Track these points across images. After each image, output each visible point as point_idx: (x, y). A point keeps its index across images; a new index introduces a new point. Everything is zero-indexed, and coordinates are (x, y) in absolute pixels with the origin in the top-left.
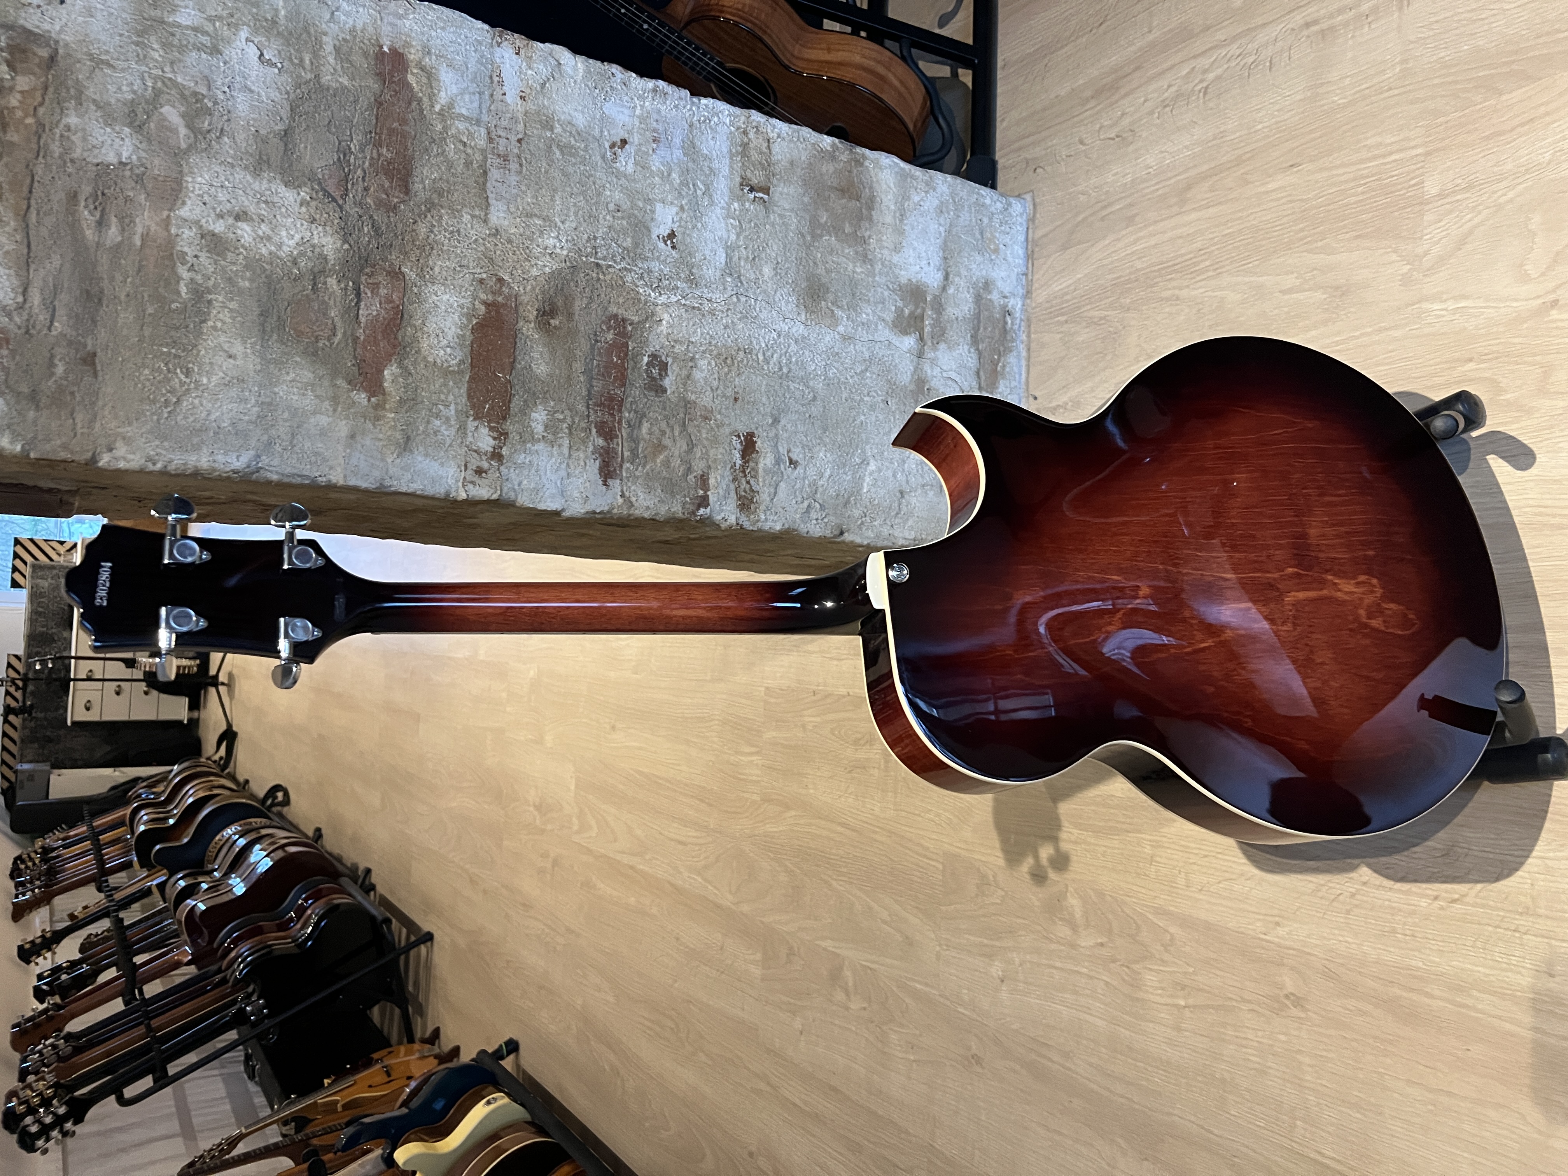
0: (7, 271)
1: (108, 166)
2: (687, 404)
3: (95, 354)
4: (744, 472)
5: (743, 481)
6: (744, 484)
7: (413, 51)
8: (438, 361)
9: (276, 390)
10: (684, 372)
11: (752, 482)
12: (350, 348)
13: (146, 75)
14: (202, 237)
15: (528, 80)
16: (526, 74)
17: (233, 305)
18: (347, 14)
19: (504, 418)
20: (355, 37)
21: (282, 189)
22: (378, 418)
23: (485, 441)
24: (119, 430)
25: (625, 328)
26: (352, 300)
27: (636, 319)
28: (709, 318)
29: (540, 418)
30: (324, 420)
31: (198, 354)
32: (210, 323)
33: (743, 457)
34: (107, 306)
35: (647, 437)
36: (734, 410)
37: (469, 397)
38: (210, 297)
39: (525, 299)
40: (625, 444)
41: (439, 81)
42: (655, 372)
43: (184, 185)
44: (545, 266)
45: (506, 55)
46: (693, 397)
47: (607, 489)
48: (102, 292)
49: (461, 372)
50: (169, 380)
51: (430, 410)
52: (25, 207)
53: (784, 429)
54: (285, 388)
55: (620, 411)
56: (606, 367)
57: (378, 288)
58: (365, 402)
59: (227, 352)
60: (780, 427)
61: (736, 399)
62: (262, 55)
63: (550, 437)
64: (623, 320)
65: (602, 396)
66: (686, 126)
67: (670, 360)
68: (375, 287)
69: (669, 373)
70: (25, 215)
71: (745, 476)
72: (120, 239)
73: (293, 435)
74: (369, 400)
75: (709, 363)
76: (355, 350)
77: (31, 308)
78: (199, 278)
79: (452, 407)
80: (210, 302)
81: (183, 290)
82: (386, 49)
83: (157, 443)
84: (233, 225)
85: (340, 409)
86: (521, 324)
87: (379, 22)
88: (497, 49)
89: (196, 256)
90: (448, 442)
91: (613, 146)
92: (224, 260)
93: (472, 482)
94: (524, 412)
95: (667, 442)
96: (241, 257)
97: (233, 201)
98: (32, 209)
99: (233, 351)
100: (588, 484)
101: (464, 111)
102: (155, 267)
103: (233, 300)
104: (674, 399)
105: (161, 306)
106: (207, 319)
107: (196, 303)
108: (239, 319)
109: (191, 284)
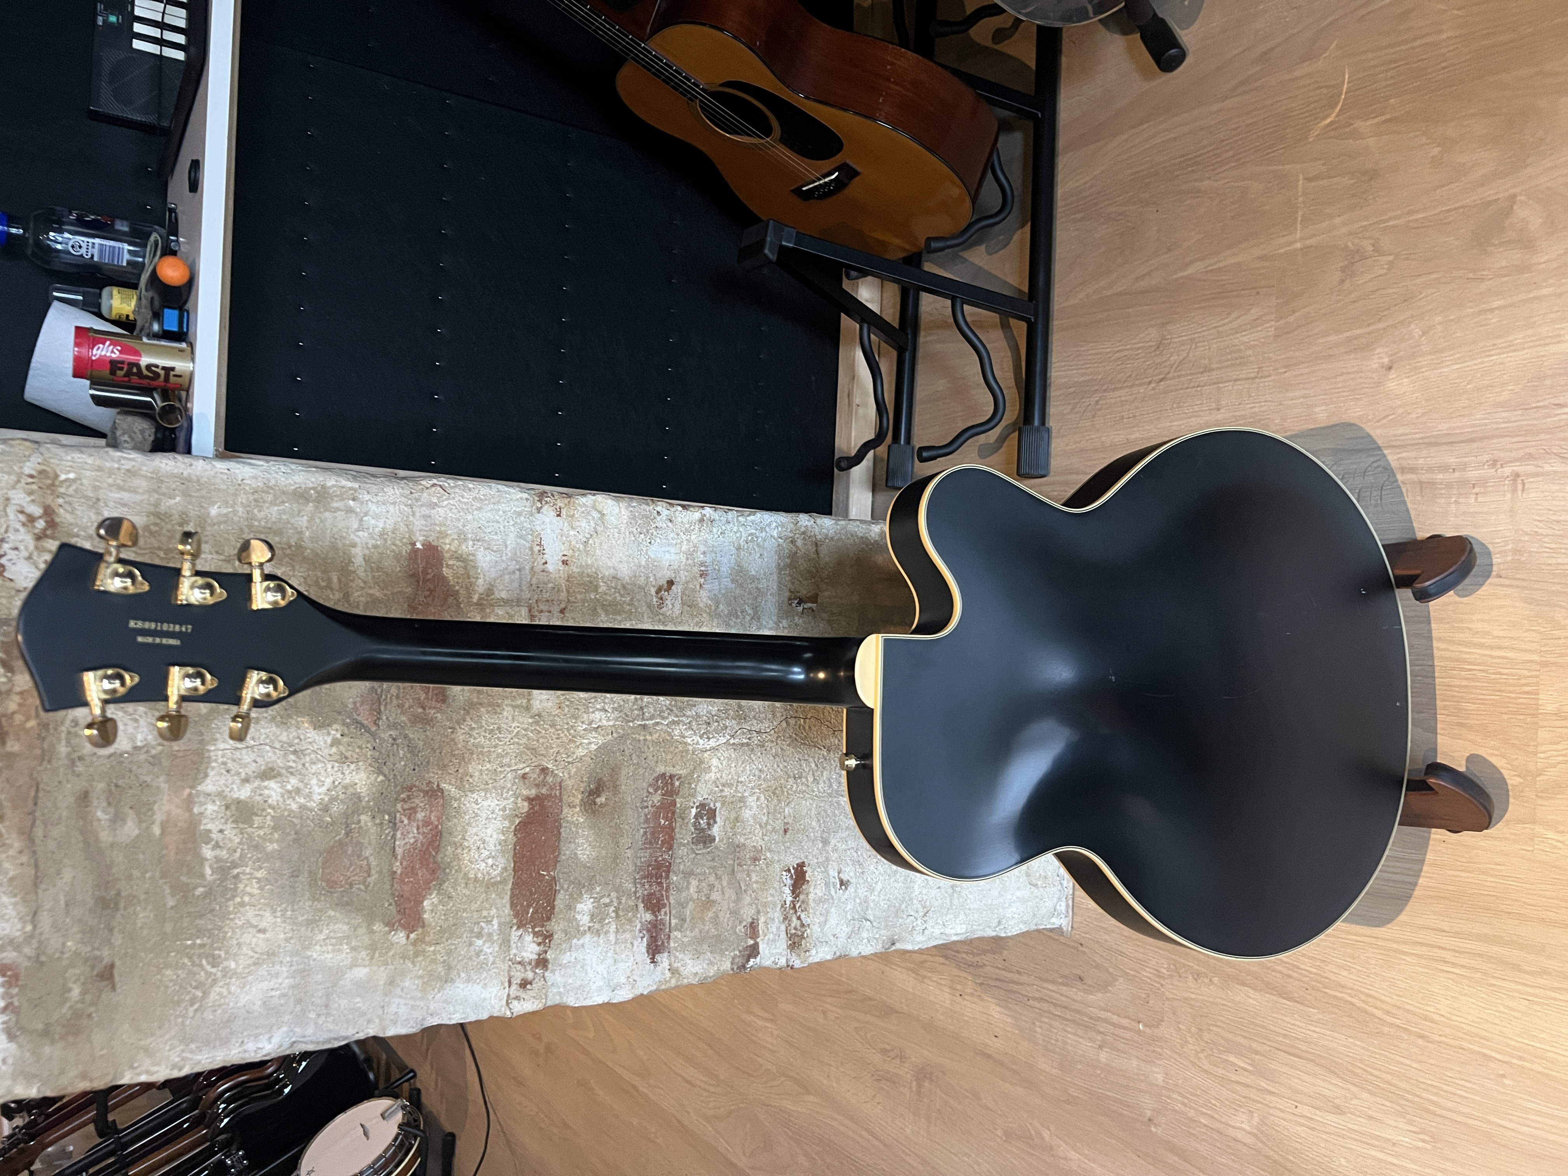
0: (13, 900)
1: (121, 755)
2: (736, 848)
3: (112, 966)
4: (794, 907)
5: (794, 919)
6: (795, 922)
7: (447, 541)
8: (480, 875)
9: (309, 953)
10: (733, 815)
11: (803, 916)
12: (387, 886)
14: (227, 807)
15: (570, 542)
16: (568, 536)
17: (260, 874)
18: (377, 517)
19: (549, 919)
20: (385, 540)
21: (312, 734)
22: (416, 955)
23: (529, 948)
24: (142, 1043)
25: (672, 784)
26: (387, 835)
27: (683, 772)
28: (758, 751)
29: (585, 908)
30: (361, 972)
31: (225, 937)
32: (238, 900)
33: (793, 892)
34: (125, 908)
35: (695, 896)
36: (784, 843)
37: (513, 905)
38: (236, 871)
39: (569, 783)
40: (673, 912)
41: (475, 567)
42: (703, 822)
43: (207, 755)
44: (590, 743)
45: (548, 520)
46: (742, 840)
47: (655, 966)
48: (118, 894)
49: (504, 881)
50: (195, 974)
51: (472, 931)
52: (30, 823)
53: (835, 850)
54: (318, 947)
55: (667, 877)
56: (653, 833)
57: (416, 813)
58: (403, 941)
59: (256, 927)
60: (829, 848)
61: (785, 831)
63: (597, 926)
64: (672, 777)
65: (649, 866)
66: (734, 551)
67: (718, 805)
68: (411, 813)
69: (718, 819)
70: (31, 831)
71: (796, 912)
72: (137, 832)
73: (328, 996)
74: (408, 937)
75: (758, 799)
76: (392, 886)
77: (41, 934)
78: (224, 854)
79: (495, 922)
80: (236, 877)
81: (208, 871)
82: (419, 546)
83: (182, 1047)
84: (259, 788)
85: (377, 955)
86: (565, 810)
87: (411, 518)
88: (537, 515)
89: (221, 831)
90: (491, 959)
91: (658, 592)
92: (251, 826)
93: (517, 998)
94: (570, 907)
95: (715, 896)
96: (269, 818)
97: (258, 759)
98: (38, 822)
99: (263, 925)
100: (635, 967)
101: (504, 595)
102: (177, 854)
103: (261, 868)
104: (722, 847)
105: (183, 896)
106: (233, 897)
107: (222, 882)
108: (268, 887)
109: (216, 862)
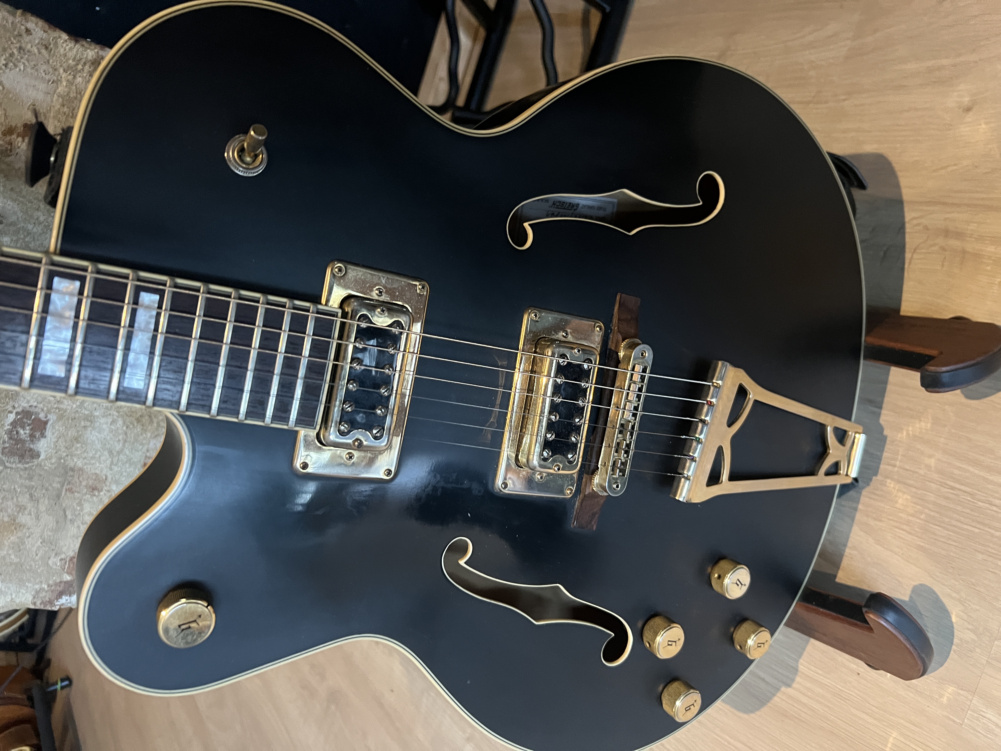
2: (68, 472)
10: (72, 433)
42: (23, 432)
46: (80, 464)
67: (52, 417)
69: (48, 434)
104: (48, 465)
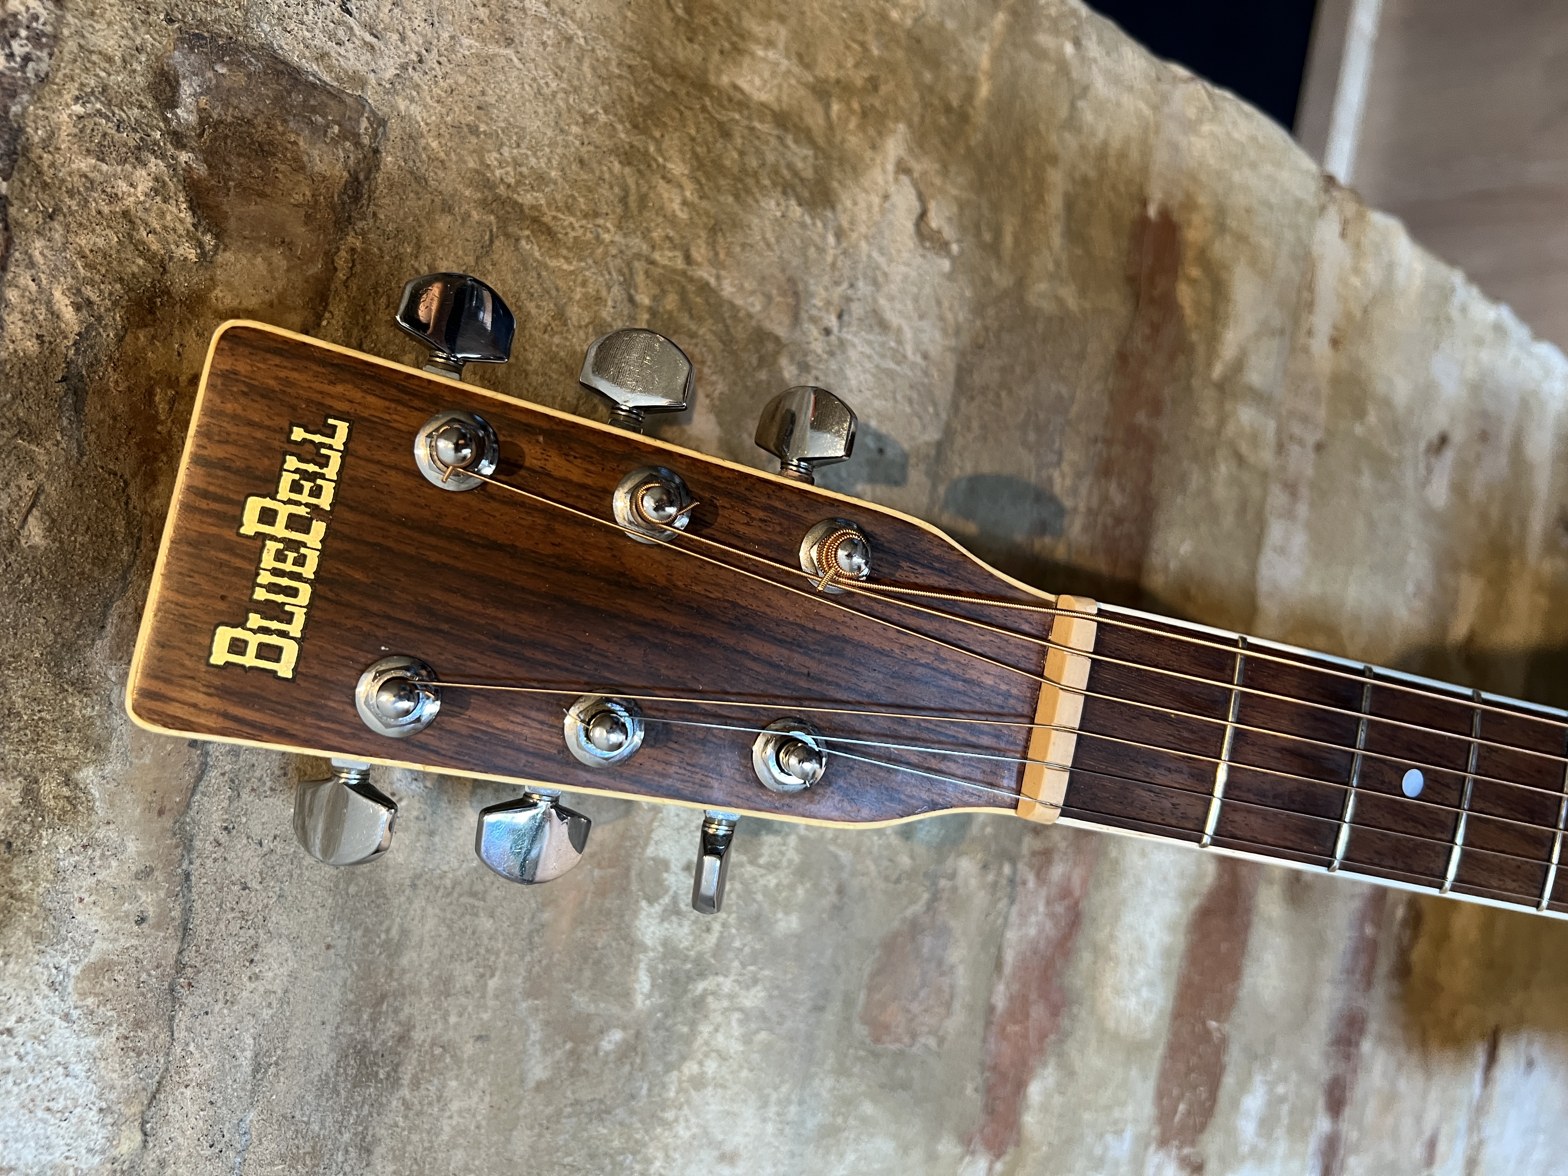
7: (1196, 220)
8: (1124, 1024)
12: (977, 1044)
13: (639, 266)
15: (1348, 298)
16: (1347, 284)
18: (1100, 107)
19: (1205, 1128)
20: (1103, 173)
26: (998, 913)
29: (1254, 1106)
35: (1379, 1085)
40: (1353, 1116)
41: (1229, 301)
45: (1328, 239)
48: (405, 1037)
49: (1155, 1041)
51: (1091, 1155)
55: (1358, 1045)
57: (1051, 863)
59: (717, 1145)
62: (923, 215)
63: (1262, 1143)
65: (1343, 1019)
68: (1046, 862)
76: (985, 1040)
79: (1128, 1132)
80: (699, 1003)
81: (643, 983)
82: (1152, 211)
86: (1259, 890)
87: (1151, 137)
91: (1426, 451)
94: (1235, 1103)
99: (737, 1140)
101: (1256, 379)
102: (577, 922)
103: (755, 981)
105: (572, 1052)
106: (683, 1058)
107: (666, 1016)
108: (763, 1036)
109: (664, 958)
